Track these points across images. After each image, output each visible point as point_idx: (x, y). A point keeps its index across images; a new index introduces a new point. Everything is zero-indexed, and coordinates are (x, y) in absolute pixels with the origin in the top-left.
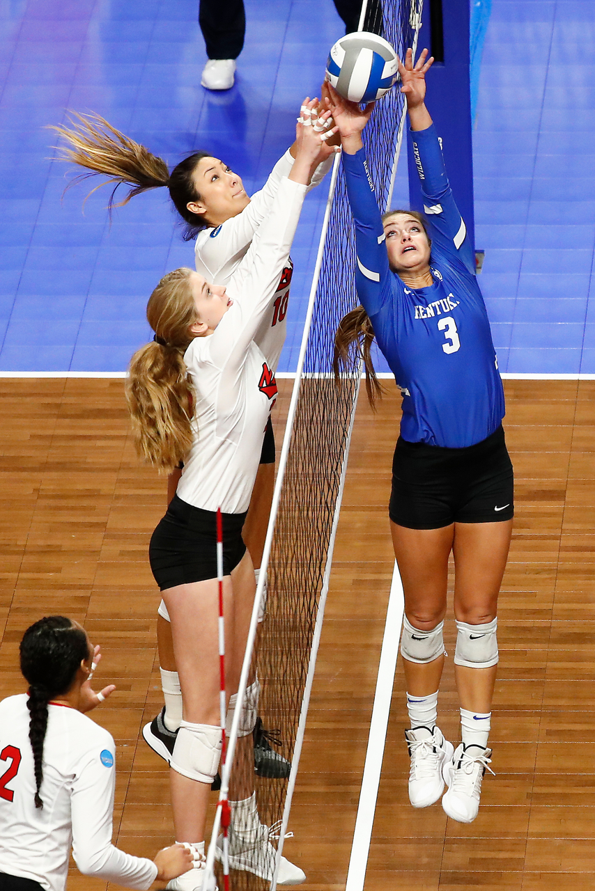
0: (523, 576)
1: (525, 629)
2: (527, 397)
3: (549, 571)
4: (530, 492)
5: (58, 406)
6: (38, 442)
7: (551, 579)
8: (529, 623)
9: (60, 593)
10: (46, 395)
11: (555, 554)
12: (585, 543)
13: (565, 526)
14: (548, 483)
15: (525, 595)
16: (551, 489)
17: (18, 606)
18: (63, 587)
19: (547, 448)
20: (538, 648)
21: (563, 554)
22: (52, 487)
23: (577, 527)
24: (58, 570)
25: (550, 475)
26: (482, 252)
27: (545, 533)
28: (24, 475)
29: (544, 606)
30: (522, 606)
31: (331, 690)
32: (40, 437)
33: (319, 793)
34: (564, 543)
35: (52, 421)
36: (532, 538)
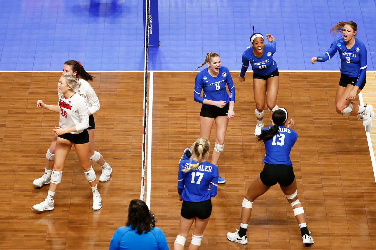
0: (179, 119)
1: (181, 131)
2: (174, 76)
3: (185, 118)
4: (178, 99)
8: (181, 130)
11: (186, 114)
12: (192, 111)
13: (187, 107)
14: (182, 97)
15: (180, 123)
19: (181, 88)
20: (184, 136)
21: (187, 114)
23: (190, 107)
25: (182, 95)
26: (160, 42)
27: (183, 108)
29: (185, 126)
30: (180, 126)
31: (137, 146)
33: (138, 171)
34: (187, 111)
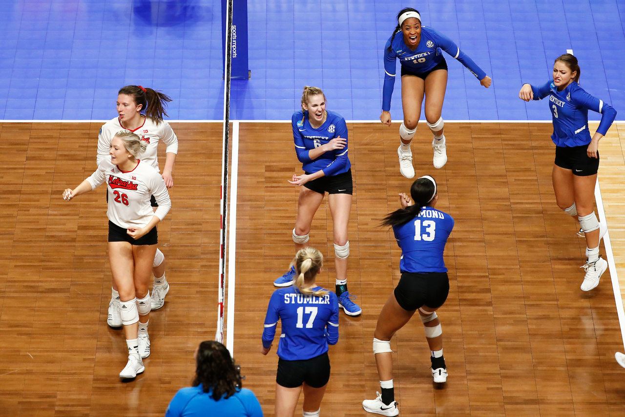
0: (282, 203)
1: (285, 224)
3: (292, 200)
4: (280, 168)
5: (89, 134)
6: (82, 149)
7: (293, 204)
8: (286, 221)
9: (98, 210)
10: (83, 130)
11: (294, 194)
14: (287, 165)
15: (284, 210)
16: (290, 167)
17: (82, 215)
18: (98, 208)
19: (285, 151)
22: (90, 167)
24: (96, 201)
26: (250, 71)
28: (78, 162)
29: (292, 215)
30: (283, 215)
31: (211, 249)
32: (83, 147)
33: (212, 291)
35: (86, 141)
36: (284, 187)
